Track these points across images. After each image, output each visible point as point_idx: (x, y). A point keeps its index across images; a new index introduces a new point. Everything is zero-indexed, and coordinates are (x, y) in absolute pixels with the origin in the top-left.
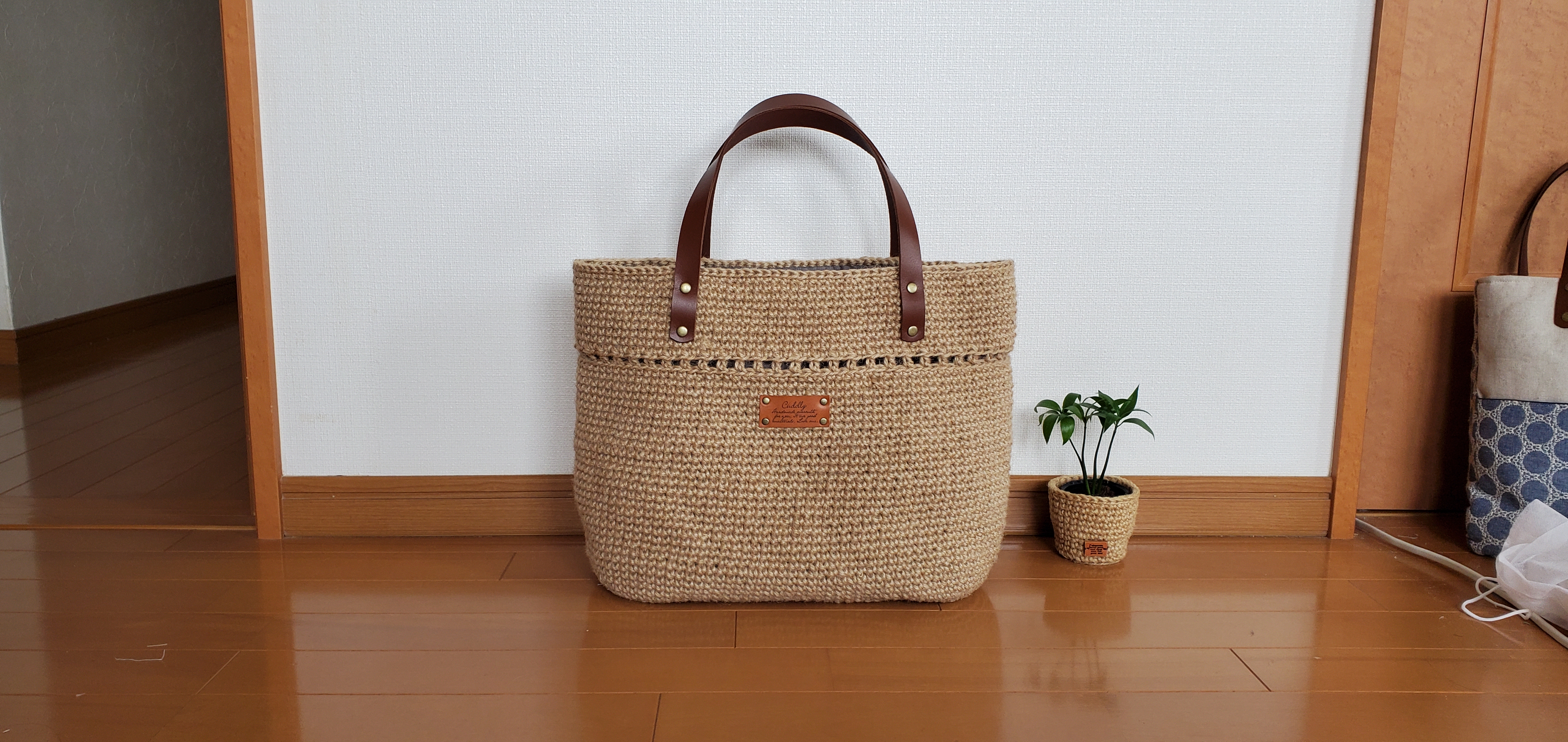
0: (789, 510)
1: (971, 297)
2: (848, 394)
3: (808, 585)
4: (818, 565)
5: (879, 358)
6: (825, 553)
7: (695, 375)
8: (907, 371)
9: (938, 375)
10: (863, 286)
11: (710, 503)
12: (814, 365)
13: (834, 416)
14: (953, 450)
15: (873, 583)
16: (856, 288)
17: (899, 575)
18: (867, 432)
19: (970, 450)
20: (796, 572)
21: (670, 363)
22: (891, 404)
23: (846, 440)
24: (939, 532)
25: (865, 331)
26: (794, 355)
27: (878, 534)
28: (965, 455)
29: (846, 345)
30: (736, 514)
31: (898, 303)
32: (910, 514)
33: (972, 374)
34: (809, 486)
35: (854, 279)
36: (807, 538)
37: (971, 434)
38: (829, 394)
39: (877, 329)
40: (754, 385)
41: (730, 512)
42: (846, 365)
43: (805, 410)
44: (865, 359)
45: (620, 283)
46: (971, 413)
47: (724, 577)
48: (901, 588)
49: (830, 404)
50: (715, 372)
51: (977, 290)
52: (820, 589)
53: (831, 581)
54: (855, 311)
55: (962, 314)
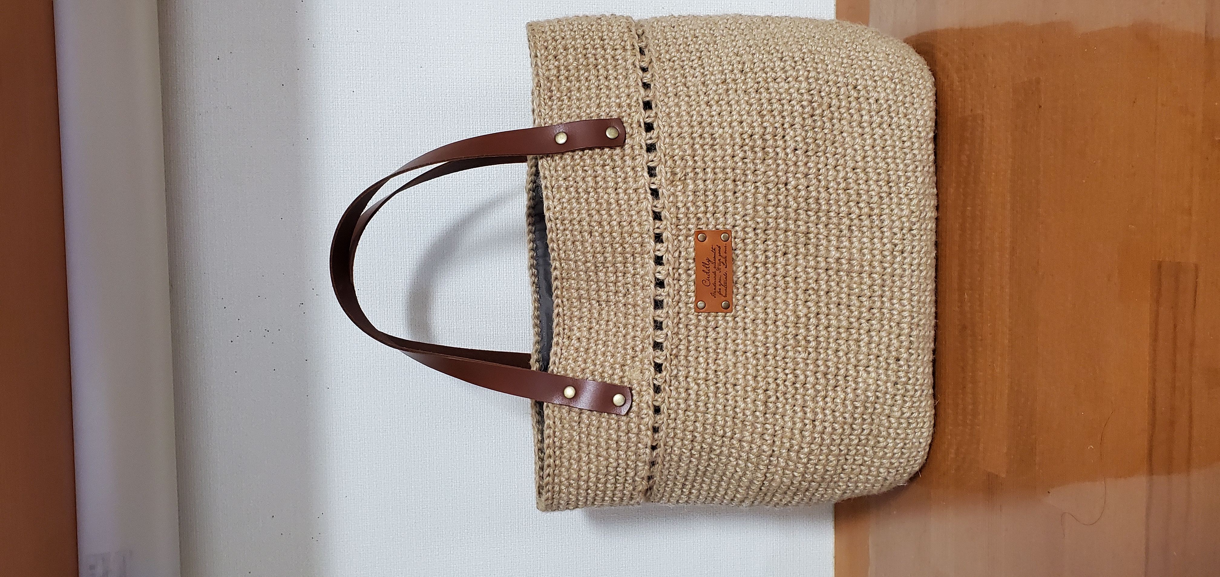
0: (830, 276)
1: (570, 67)
2: (692, 209)
3: (919, 252)
4: (897, 241)
5: (649, 173)
6: (883, 232)
7: (672, 388)
8: (663, 138)
9: (666, 100)
10: (564, 197)
11: (822, 368)
12: (659, 250)
13: (719, 225)
14: (758, 80)
15: (916, 174)
16: (565, 205)
17: (907, 144)
18: (737, 185)
19: (755, 61)
20: (905, 266)
21: (658, 417)
22: (704, 157)
23: (746, 210)
24: (856, 95)
25: (616, 190)
26: (647, 274)
27: (858, 170)
28: (762, 65)
29: (633, 213)
30: (835, 337)
31: (580, 153)
32: (835, 132)
33: (663, 62)
34: (801, 253)
35: (555, 208)
36: (864, 255)
37: (735, 60)
38: (693, 232)
39: (613, 176)
40: (683, 320)
41: (833, 345)
42: (660, 213)
43: (712, 260)
44: (651, 189)
45: (563, 469)
46: (710, 61)
47: (910, 351)
48: (922, 141)
49: (704, 229)
50: (668, 365)
51: (562, 61)
52: (924, 237)
53: (915, 224)
54: (594, 205)
55: (592, 77)
